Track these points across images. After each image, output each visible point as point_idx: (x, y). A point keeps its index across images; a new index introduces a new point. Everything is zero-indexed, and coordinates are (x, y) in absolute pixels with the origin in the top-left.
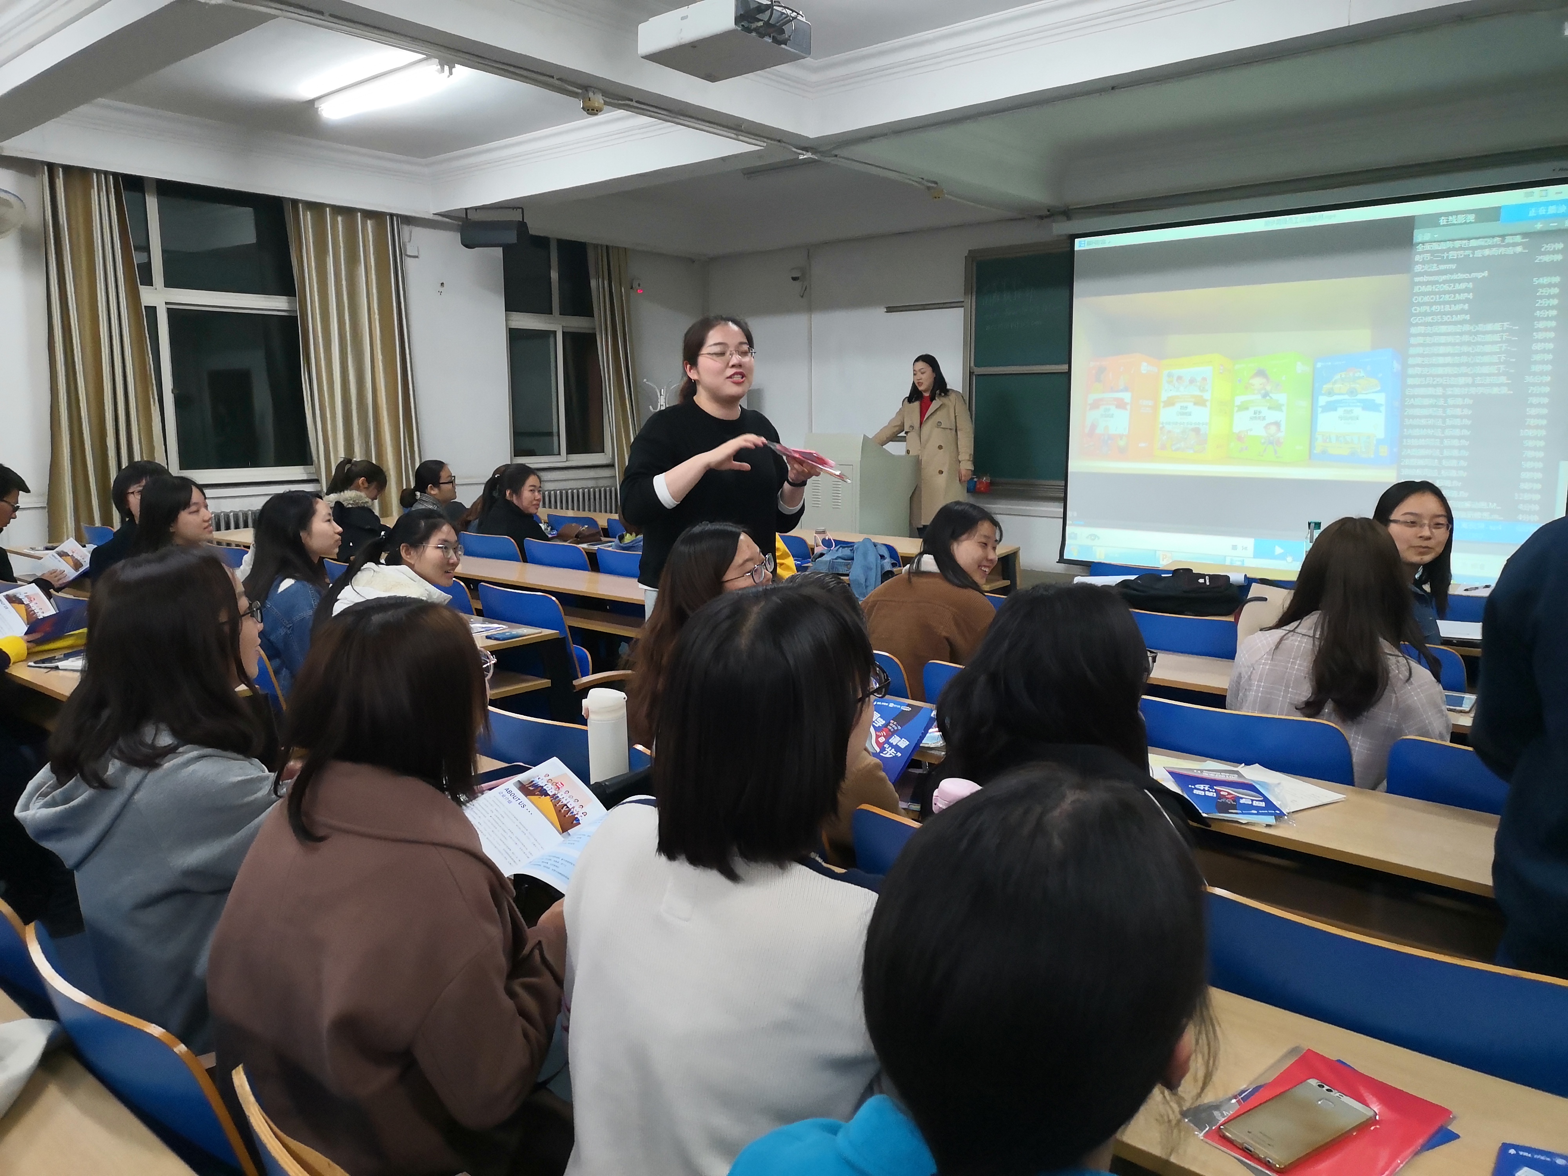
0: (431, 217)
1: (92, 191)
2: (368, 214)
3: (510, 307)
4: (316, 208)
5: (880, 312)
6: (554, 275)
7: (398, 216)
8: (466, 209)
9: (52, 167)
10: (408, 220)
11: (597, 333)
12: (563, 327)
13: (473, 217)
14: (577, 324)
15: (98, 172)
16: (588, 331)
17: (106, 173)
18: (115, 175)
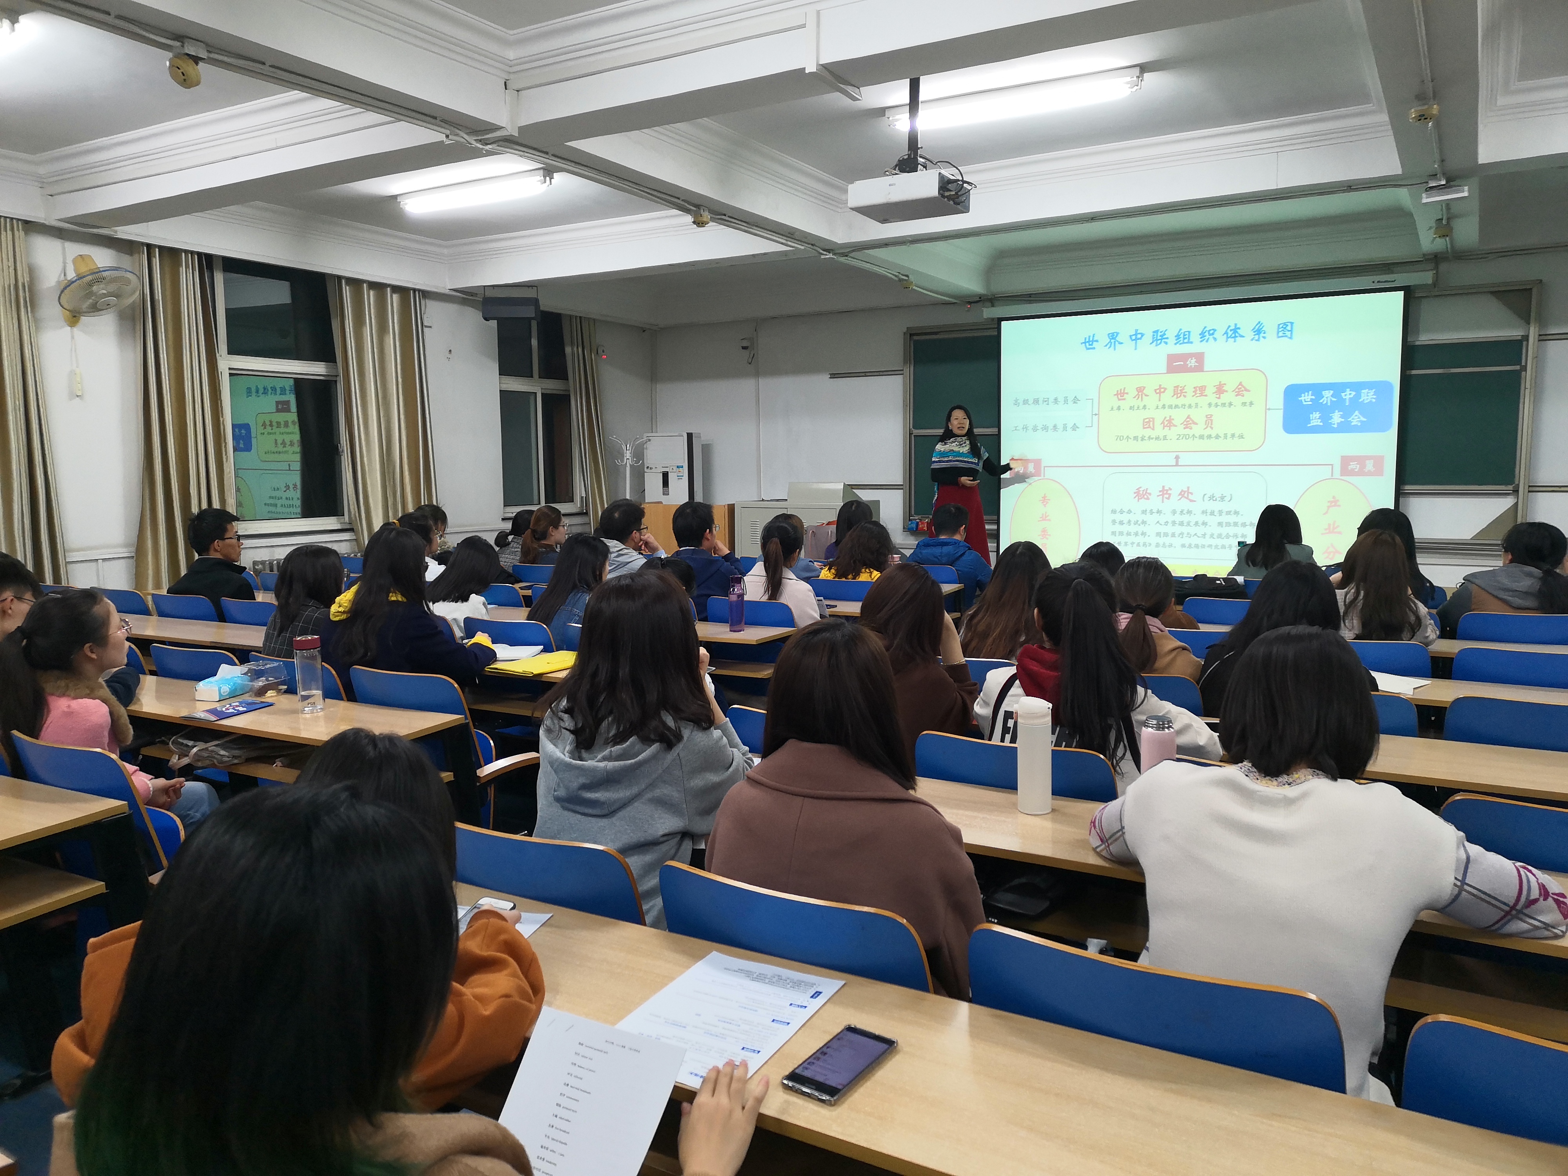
0: (447, 292)
1: (181, 269)
2: (396, 289)
3: (504, 371)
4: (356, 283)
5: (823, 379)
6: (534, 342)
7: (419, 290)
8: (484, 286)
9: (149, 246)
10: (425, 294)
11: (571, 395)
12: (542, 389)
13: (490, 294)
14: (552, 386)
15: (186, 251)
16: (561, 393)
17: (192, 253)
18: (200, 254)
